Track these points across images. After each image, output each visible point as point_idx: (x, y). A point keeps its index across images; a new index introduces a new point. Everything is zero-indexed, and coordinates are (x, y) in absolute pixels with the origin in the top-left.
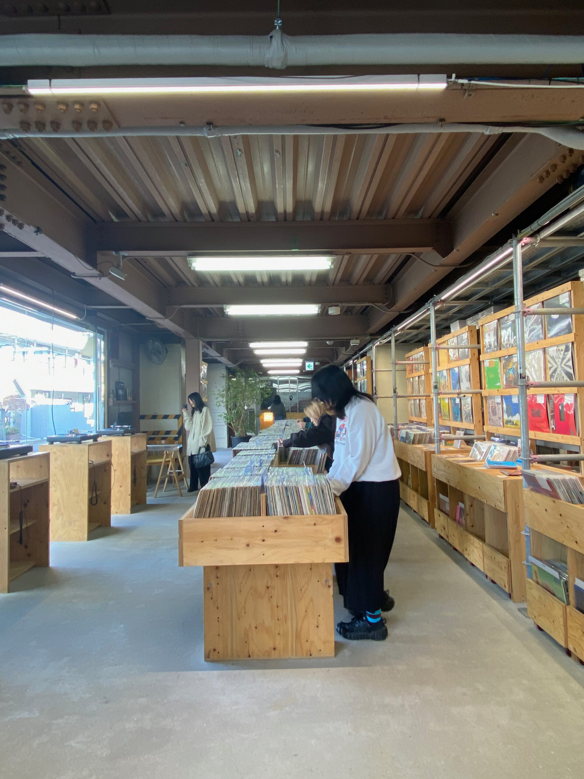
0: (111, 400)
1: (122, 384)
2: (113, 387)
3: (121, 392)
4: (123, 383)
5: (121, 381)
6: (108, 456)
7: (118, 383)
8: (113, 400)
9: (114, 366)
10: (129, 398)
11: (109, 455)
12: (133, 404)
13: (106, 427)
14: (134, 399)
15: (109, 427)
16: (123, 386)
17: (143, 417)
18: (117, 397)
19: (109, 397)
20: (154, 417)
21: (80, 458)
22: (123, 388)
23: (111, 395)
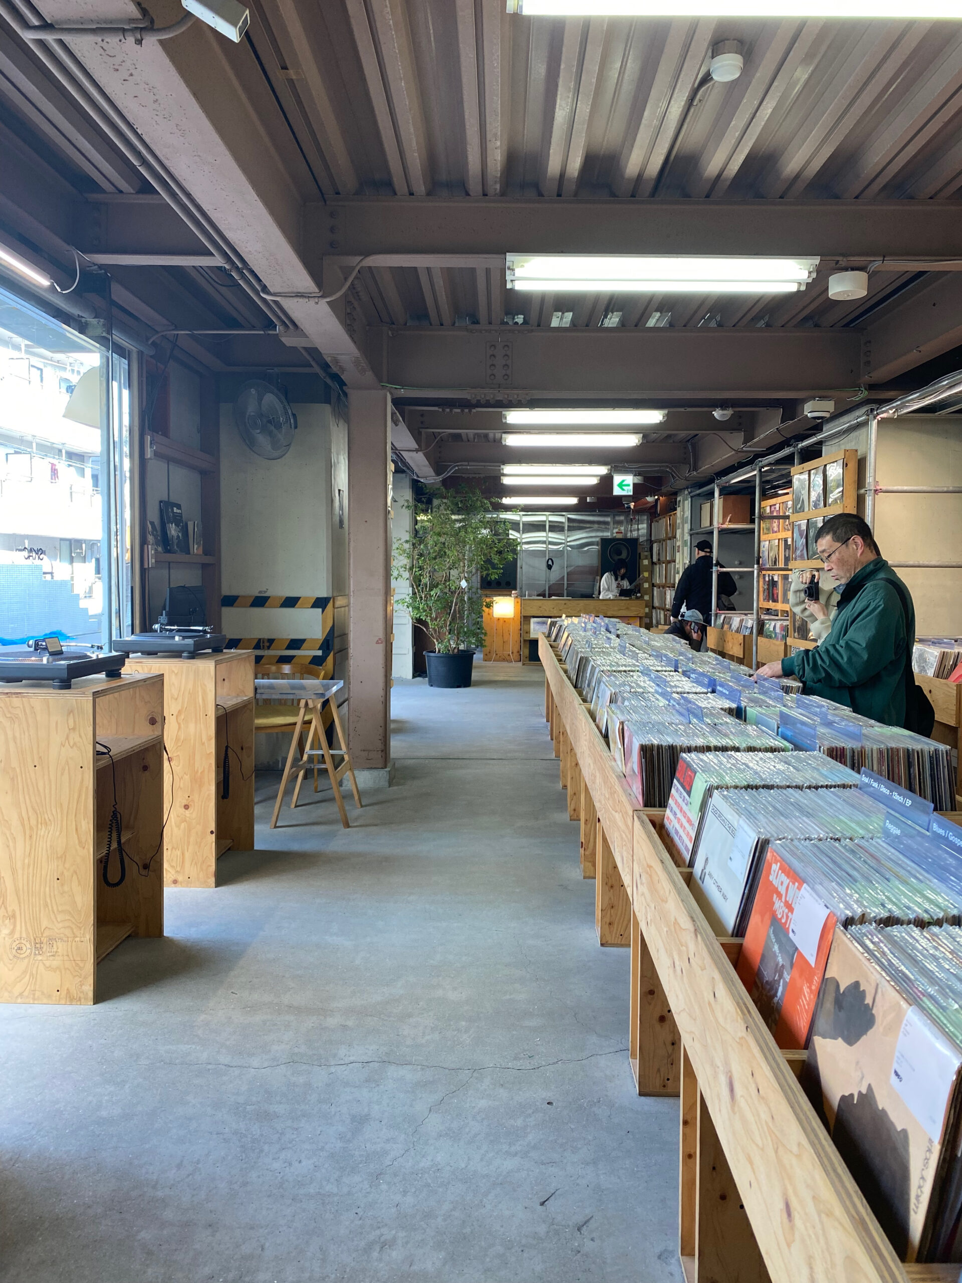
0: (152, 552)
1: (175, 510)
2: (153, 515)
3: (173, 530)
4: (179, 507)
5: (173, 499)
6: (153, 722)
7: (166, 506)
8: (156, 550)
9: (156, 454)
10: (196, 549)
11: (156, 720)
12: (204, 566)
13: (137, 629)
14: (206, 553)
15: (146, 628)
16: (181, 515)
17: (230, 601)
18: (165, 541)
19: (143, 542)
20: (260, 601)
21: (67, 738)
22: (178, 520)
23: (150, 538)
